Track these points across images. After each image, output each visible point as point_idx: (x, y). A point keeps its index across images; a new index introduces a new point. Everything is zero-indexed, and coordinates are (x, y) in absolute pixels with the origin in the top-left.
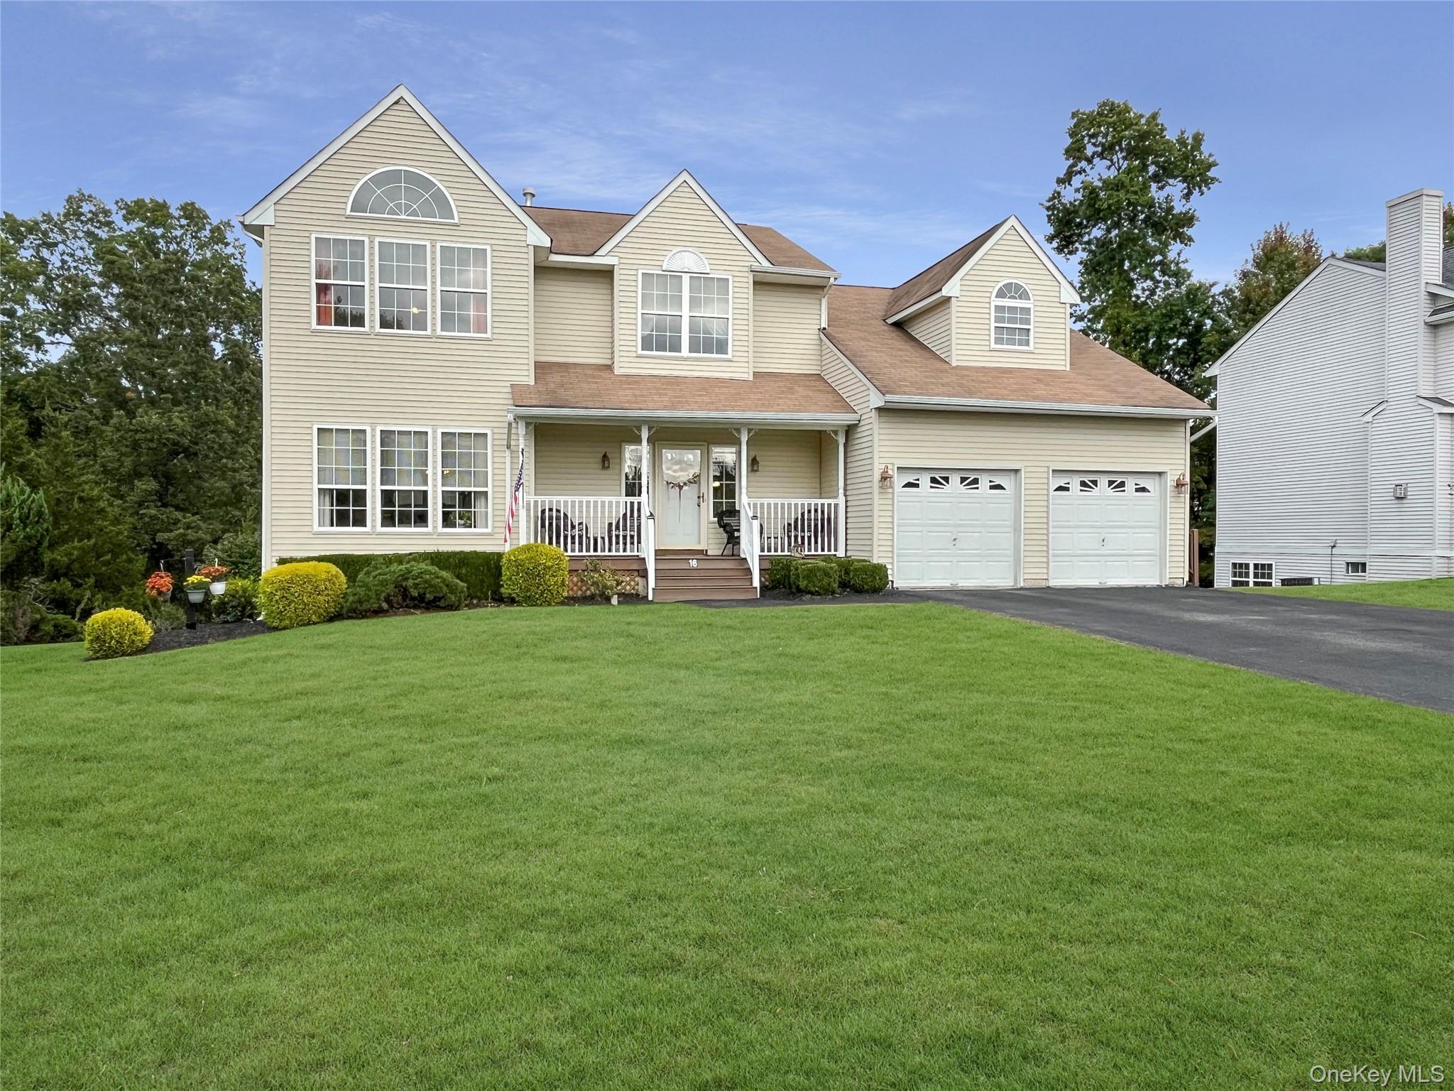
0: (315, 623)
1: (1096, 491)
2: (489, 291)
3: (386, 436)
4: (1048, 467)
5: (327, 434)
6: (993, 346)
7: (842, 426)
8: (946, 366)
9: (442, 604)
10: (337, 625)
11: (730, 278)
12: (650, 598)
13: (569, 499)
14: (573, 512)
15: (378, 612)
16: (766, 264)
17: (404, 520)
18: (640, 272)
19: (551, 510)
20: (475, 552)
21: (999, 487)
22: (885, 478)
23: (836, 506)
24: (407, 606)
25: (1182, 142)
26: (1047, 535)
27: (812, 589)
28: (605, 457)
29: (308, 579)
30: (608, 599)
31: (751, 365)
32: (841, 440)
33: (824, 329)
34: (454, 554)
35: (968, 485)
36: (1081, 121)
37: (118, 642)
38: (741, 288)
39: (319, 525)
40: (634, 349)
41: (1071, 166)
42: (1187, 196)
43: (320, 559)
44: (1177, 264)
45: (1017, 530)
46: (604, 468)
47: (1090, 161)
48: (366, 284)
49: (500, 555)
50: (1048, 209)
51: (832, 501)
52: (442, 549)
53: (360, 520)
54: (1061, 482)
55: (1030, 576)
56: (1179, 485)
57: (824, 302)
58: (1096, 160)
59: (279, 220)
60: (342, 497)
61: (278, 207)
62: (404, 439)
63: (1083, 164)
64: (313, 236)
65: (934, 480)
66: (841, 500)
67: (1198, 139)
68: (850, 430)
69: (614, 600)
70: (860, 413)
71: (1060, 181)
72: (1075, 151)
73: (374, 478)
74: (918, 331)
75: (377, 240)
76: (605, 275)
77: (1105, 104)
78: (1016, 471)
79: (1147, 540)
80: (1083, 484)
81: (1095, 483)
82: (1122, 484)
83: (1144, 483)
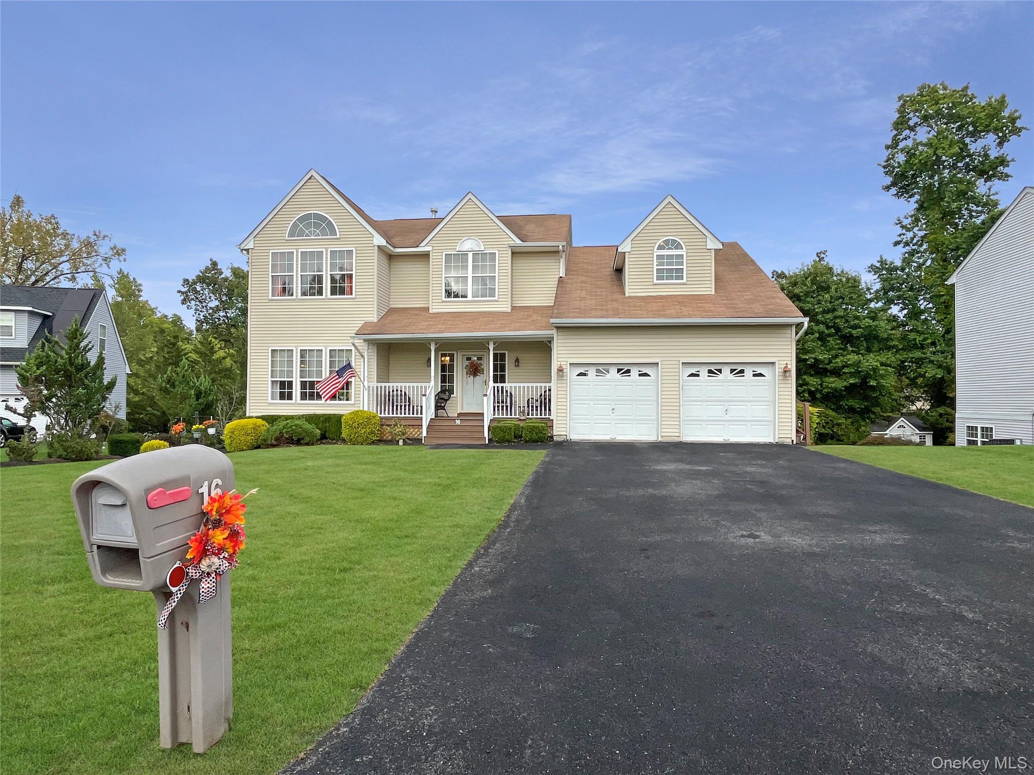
1: (721, 377)
2: (354, 272)
3: (303, 353)
4: (679, 361)
5: (276, 352)
6: (655, 281)
7: (548, 338)
11: (497, 252)
12: (423, 442)
14: (409, 391)
15: (273, 446)
16: (518, 242)
17: (312, 396)
18: (444, 253)
19: (397, 390)
21: (646, 375)
22: (560, 370)
23: (551, 387)
24: (289, 443)
25: (991, 104)
26: (679, 406)
30: (398, 442)
31: (510, 302)
33: (561, 277)
34: (323, 415)
35: (621, 374)
36: (905, 101)
38: (504, 260)
39: (272, 399)
40: (440, 298)
41: (896, 136)
42: (1001, 144)
43: (257, 417)
44: (988, 196)
47: (912, 129)
48: (294, 274)
50: (884, 167)
53: (290, 397)
54: (693, 370)
56: (786, 371)
57: (562, 260)
58: (918, 128)
59: (256, 245)
60: (282, 384)
61: (256, 239)
62: (311, 353)
63: (907, 132)
64: (271, 252)
65: (598, 371)
67: (1003, 101)
68: (550, 340)
69: (401, 442)
71: (887, 147)
72: (901, 124)
73: (296, 375)
75: (300, 250)
76: (426, 256)
77: (923, 87)
78: (656, 364)
79: (762, 411)
80: (710, 371)
81: (720, 371)
82: (742, 371)
83: (760, 370)
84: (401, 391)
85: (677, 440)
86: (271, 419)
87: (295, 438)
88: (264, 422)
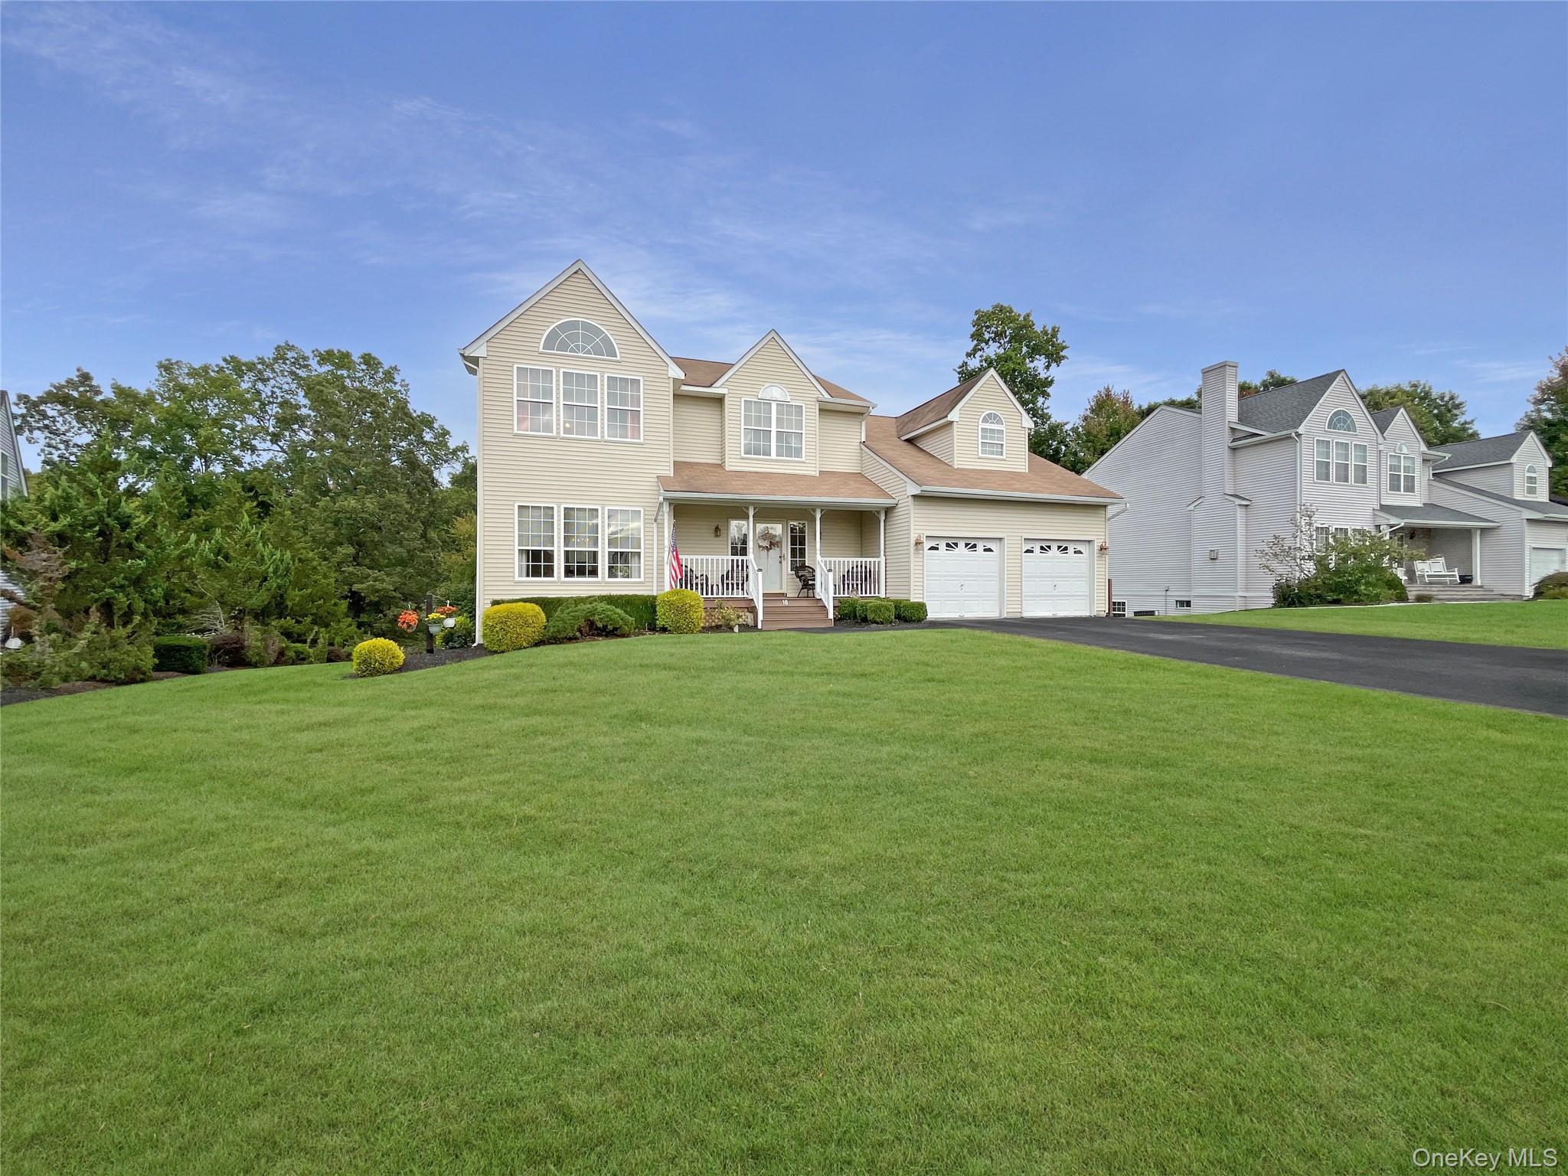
0: (525, 648)
1: (1050, 553)
2: (641, 409)
3: (568, 512)
4: (1021, 537)
5: (525, 510)
6: (980, 455)
7: (882, 508)
8: (950, 468)
9: (618, 632)
10: (542, 648)
11: (805, 406)
12: (760, 627)
13: (694, 557)
14: (697, 567)
15: (571, 639)
16: (827, 396)
17: (581, 572)
18: (743, 399)
20: (636, 595)
21: (990, 550)
22: (918, 543)
23: (879, 562)
24: (593, 635)
25: (1045, 333)
26: (1021, 582)
27: (878, 620)
28: (717, 529)
29: (520, 616)
30: (731, 629)
31: (818, 466)
32: (883, 518)
33: (864, 441)
34: (621, 597)
35: (969, 548)
36: (981, 317)
37: (380, 664)
38: (811, 415)
39: (521, 576)
40: (739, 453)
41: (976, 345)
42: (1048, 367)
43: (525, 601)
44: (1042, 410)
45: (1002, 579)
46: (717, 536)
47: (987, 343)
48: (554, 401)
49: (655, 598)
50: (959, 373)
51: (877, 560)
52: (614, 593)
53: (549, 572)
54: (1028, 547)
55: (1010, 610)
56: (1102, 549)
57: (864, 423)
58: (991, 342)
59: (491, 353)
60: (536, 555)
61: (489, 345)
62: (581, 513)
63: (983, 345)
64: (515, 366)
65: (948, 545)
66: (882, 559)
67: (1055, 331)
68: (889, 510)
69: (736, 629)
70: (897, 499)
71: (967, 355)
72: (977, 336)
73: (559, 542)
74: (925, 444)
75: (562, 370)
76: (719, 400)
77: (996, 306)
78: (1000, 539)
79: (1082, 587)
80: (1042, 548)
81: (1049, 547)
82: (1066, 548)
83: (1079, 548)
85: (1019, 616)
86: (547, 604)
88: (536, 608)
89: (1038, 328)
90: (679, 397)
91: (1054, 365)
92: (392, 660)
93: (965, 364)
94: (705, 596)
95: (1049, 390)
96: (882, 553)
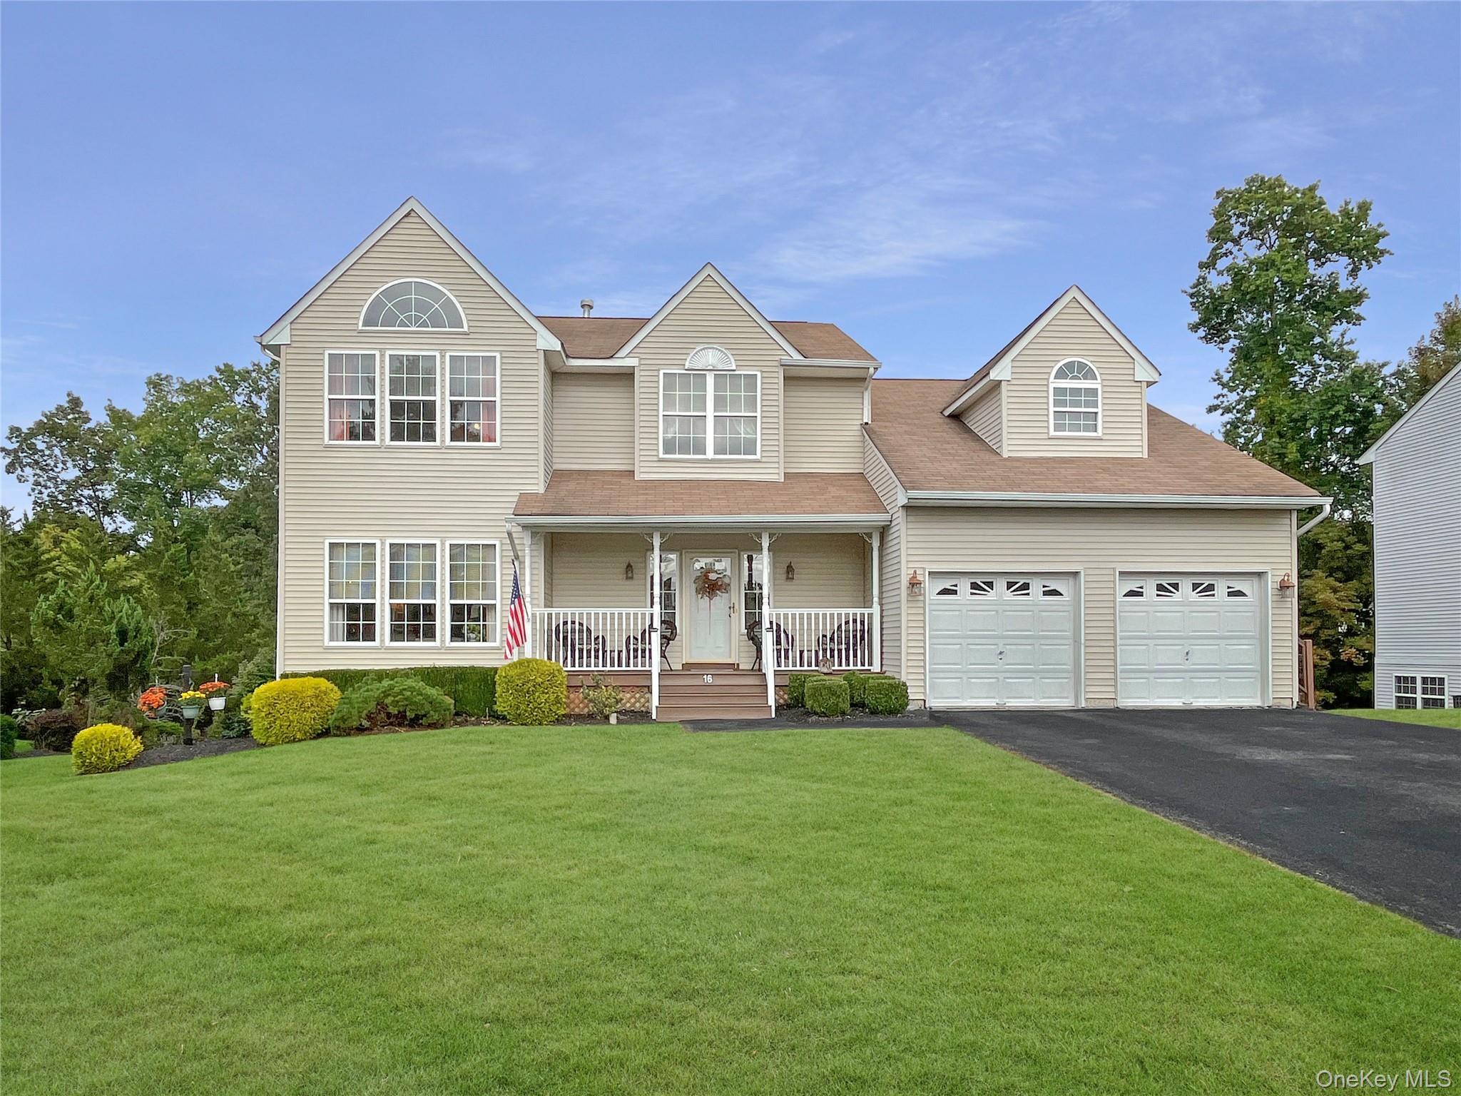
0: (300, 741)
1: (1178, 596)
2: (498, 399)
3: (396, 551)
4: (1114, 569)
5: (340, 549)
6: (1052, 433)
7: (876, 528)
8: (995, 458)
9: (423, 721)
10: (320, 740)
11: (759, 374)
12: (654, 717)
15: (361, 730)
16: (798, 357)
17: (414, 633)
18: (662, 372)
19: (573, 623)
20: (473, 668)
21: (1055, 592)
22: (914, 584)
23: (870, 616)
24: (391, 724)
25: (1346, 214)
26: (1115, 647)
27: (818, 710)
28: (629, 566)
29: (294, 695)
30: (607, 718)
31: (782, 465)
32: (876, 544)
33: (867, 423)
34: (450, 670)
35: (1014, 591)
36: (1226, 199)
37: (99, 758)
38: (770, 387)
39: (331, 639)
40: (655, 453)
41: (1215, 249)
42: (1354, 272)
43: (316, 675)
44: (1341, 346)
45: (1077, 641)
46: (627, 578)
47: (1236, 242)
48: (377, 397)
49: (496, 670)
50: (1192, 296)
51: (866, 611)
52: (439, 664)
53: (369, 634)
54: (1133, 586)
55: (1095, 696)
56: (1284, 587)
57: (867, 396)
58: (1244, 241)
59: (295, 338)
60: (353, 610)
61: (294, 326)
62: (412, 551)
63: (1230, 245)
64: (327, 352)
65: (974, 586)
66: (876, 610)
67: (1364, 208)
68: (884, 531)
69: (613, 719)
70: (891, 512)
71: (1201, 266)
72: (1220, 234)
73: (382, 592)
74: (976, 422)
75: (388, 353)
76: (626, 377)
77: (1254, 180)
78: (1076, 574)
79: (1244, 652)
80: (1160, 588)
81: (1176, 586)
82: (1211, 587)
83: (1238, 585)
84: (581, 624)
85: (1110, 705)
86: (343, 679)
87: (410, 715)
88: (330, 685)
89: (1333, 208)
90: (557, 376)
91: (1364, 266)
92: (115, 753)
93: (1202, 281)
94: (569, 668)
95: (1356, 310)
96: (876, 599)
